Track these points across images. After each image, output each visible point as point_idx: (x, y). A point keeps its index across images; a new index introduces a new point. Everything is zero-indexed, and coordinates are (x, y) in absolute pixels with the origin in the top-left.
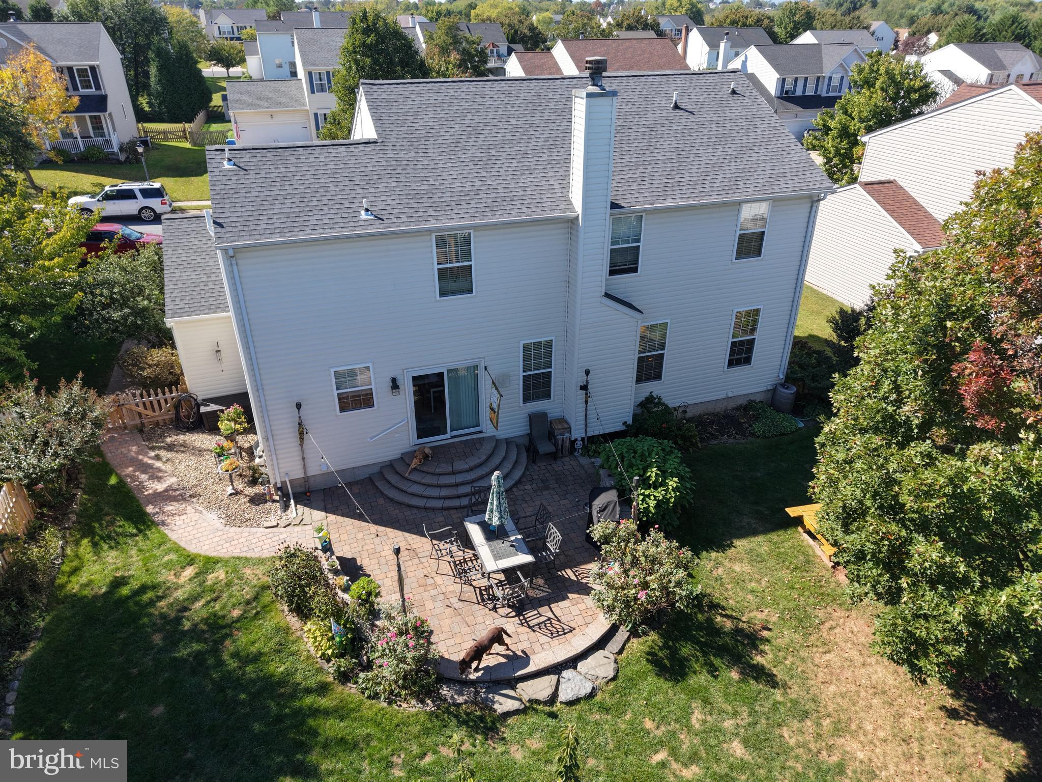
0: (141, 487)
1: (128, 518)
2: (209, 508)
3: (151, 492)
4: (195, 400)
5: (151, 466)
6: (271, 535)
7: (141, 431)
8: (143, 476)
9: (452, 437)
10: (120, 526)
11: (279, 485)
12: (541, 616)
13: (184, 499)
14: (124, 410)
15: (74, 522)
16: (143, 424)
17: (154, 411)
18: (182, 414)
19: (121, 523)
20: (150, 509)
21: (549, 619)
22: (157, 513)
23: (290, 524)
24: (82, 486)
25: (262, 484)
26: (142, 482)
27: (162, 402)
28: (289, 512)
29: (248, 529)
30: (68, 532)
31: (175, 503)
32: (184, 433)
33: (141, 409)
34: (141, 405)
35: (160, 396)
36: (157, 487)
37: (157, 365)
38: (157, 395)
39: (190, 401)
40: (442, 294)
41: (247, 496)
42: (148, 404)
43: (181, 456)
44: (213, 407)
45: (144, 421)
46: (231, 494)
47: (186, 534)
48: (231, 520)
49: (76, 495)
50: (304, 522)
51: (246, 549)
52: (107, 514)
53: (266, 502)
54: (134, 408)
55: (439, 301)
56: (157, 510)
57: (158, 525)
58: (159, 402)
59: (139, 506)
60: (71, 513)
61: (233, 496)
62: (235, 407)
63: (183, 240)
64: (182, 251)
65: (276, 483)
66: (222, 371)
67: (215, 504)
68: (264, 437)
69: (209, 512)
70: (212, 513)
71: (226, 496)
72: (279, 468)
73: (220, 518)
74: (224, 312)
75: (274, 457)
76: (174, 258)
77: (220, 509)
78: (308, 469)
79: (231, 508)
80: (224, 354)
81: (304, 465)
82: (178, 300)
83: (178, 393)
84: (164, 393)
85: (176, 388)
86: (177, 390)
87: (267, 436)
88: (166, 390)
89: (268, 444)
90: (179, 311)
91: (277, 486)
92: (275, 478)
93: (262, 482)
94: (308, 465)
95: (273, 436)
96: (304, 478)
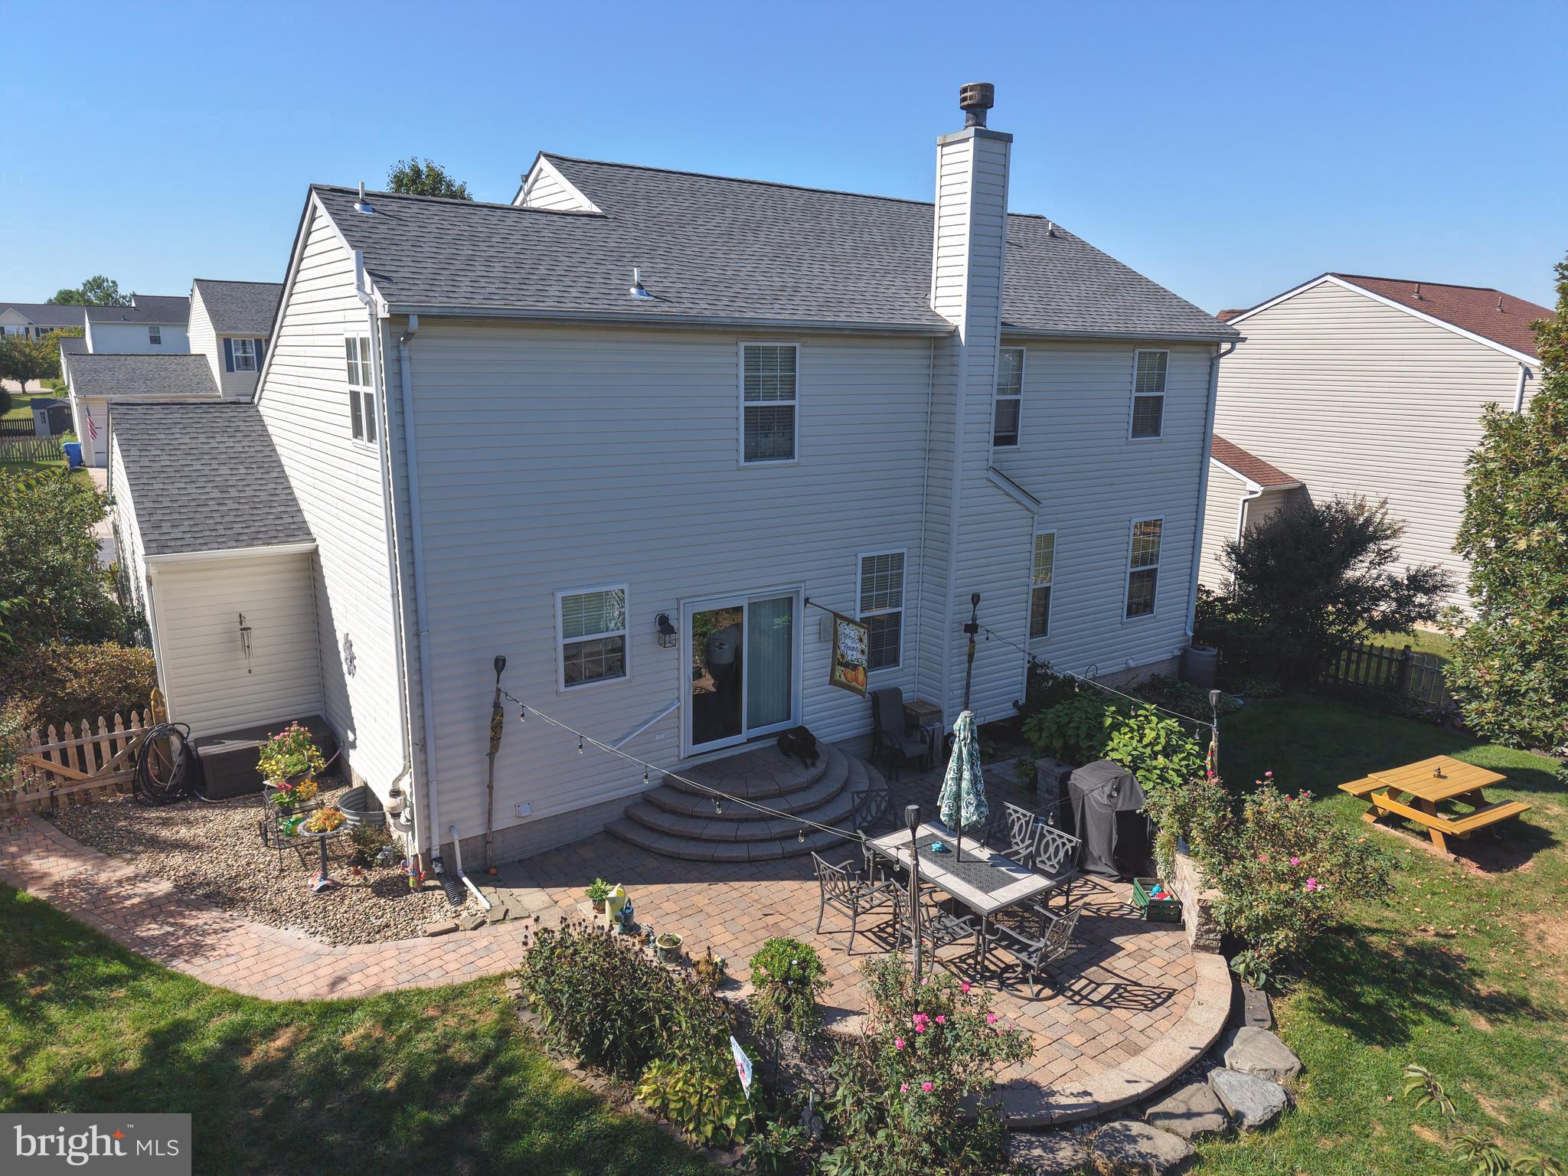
2: (278, 921)
4: (182, 738)
6: (451, 946)
7: (49, 816)
9: (750, 741)
11: (437, 851)
12: (1099, 985)
16: (54, 800)
17: (83, 768)
21: (1118, 986)
23: (483, 923)
25: (385, 864)
27: (105, 748)
28: (469, 902)
29: (391, 943)
31: (205, 912)
33: (55, 765)
34: (56, 755)
35: (103, 732)
38: (95, 732)
39: (169, 741)
40: (749, 457)
42: (73, 753)
44: (231, 745)
45: (59, 792)
46: (322, 889)
47: (245, 973)
48: (340, 935)
50: (511, 915)
51: (407, 977)
53: (408, 891)
55: (744, 469)
58: (97, 747)
61: (328, 893)
62: (294, 728)
63: (159, 436)
64: (159, 452)
65: (429, 850)
66: (250, 671)
67: (290, 912)
68: (417, 741)
69: (283, 928)
70: (291, 928)
71: (310, 894)
72: (439, 815)
73: (315, 933)
74: (269, 544)
75: (433, 787)
76: (145, 462)
77: (307, 918)
78: (495, 816)
79: (331, 913)
80: (254, 633)
81: (491, 804)
82: (166, 527)
83: (142, 726)
84: (111, 727)
85: (140, 715)
86: (141, 720)
87: (425, 738)
88: (118, 718)
89: (423, 758)
90: (173, 544)
91: (430, 855)
92: (429, 838)
93: (383, 860)
94: (495, 806)
95: (436, 738)
96: (485, 835)
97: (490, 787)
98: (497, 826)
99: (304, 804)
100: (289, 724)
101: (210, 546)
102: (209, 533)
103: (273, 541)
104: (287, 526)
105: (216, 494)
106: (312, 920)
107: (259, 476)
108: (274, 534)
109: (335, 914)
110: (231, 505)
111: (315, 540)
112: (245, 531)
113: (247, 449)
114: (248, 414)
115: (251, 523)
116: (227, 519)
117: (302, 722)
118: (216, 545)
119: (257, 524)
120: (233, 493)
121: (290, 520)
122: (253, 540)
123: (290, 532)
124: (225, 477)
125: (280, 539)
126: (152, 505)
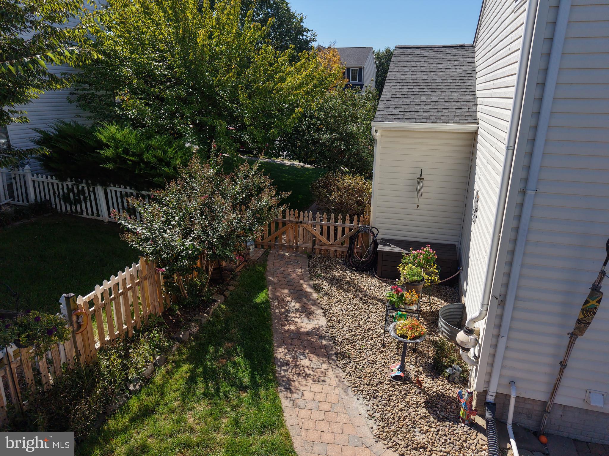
0: (285, 318)
1: (248, 356)
2: (357, 389)
3: (292, 327)
4: (375, 236)
5: (307, 295)
7: (310, 257)
8: (293, 304)
10: (235, 364)
11: (490, 398)
13: (328, 357)
14: (301, 229)
15: (191, 334)
16: (313, 249)
17: (328, 238)
18: (355, 250)
19: (238, 360)
20: (281, 353)
22: (287, 363)
24: (227, 293)
25: (450, 379)
26: (288, 311)
27: (340, 230)
30: (177, 345)
31: (314, 358)
32: (352, 272)
33: (316, 231)
34: (318, 228)
35: (340, 222)
36: (303, 325)
37: (347, 189)
38: (336, 221)
39: (368, 236)
41: (423, 391)
42: (325, 228)
43: (341, 295)
44: (393, 249)
45: (317, 247)
46: (396, 378)
49: (214, 301)
52: (229, 340)
54: (311, 228)
56: (289, 358)
57: (280, 385)
58: (336, 229)
59: (270, 343)
60: (196, 321)
61: (399, 382)
62: (427, 249)
63: (412, 63)
64: (408, 70)
65: (485, 392)
66: (418, 206)
67: (368, 385)
68: (497, 295)
69: (357, 397)
70: (361, 400)
71: (388, 377)
72: (503, 367)
73: (372, 416)
74: (447, 123)
75: (502, 343)
76: (399, 75)
77: (374, 398)
78: (561, 391)
79: (392, 404)
80: (425, 183)
81: (559, 380)
82: (392, 108)
83: (358, 224)
84: (344, 221)
85: (359, 218)
86: (359, 221)
87: (505, 295)
88: (348, 217)
89: (499, 311)
90: (391, 117)
91: (485, 397)
92: (488, 383)
93: (450, 375)
94: (564, 382)
95: (517, 298)
96: (545, 403)
97: (563, 365)
98: (560, 399)
99: (407, 307)
100: (424, 244)
101: (410, 120)
102: (413, 113)
103: (450, 121)
104: (463, 114)
105: (429, 92)
106: (376, 401)
107: (459, 84)
108: (453, 117)
109: (394, 406)
110: (434, 99)
111: (478, 123)
112: (435, 114)
113: (458, 70)
114: (467, 52)
115: (440, 110)
116: (428, 106)
117: (433, 246)
118: (414, 120)
119: (444, 111)
120: (439, 92)
121: (467, 110)
122: (438, 120)
123: (463, 117)
124: (437, 84)
125: (454, 121)
126: (391, 96)
